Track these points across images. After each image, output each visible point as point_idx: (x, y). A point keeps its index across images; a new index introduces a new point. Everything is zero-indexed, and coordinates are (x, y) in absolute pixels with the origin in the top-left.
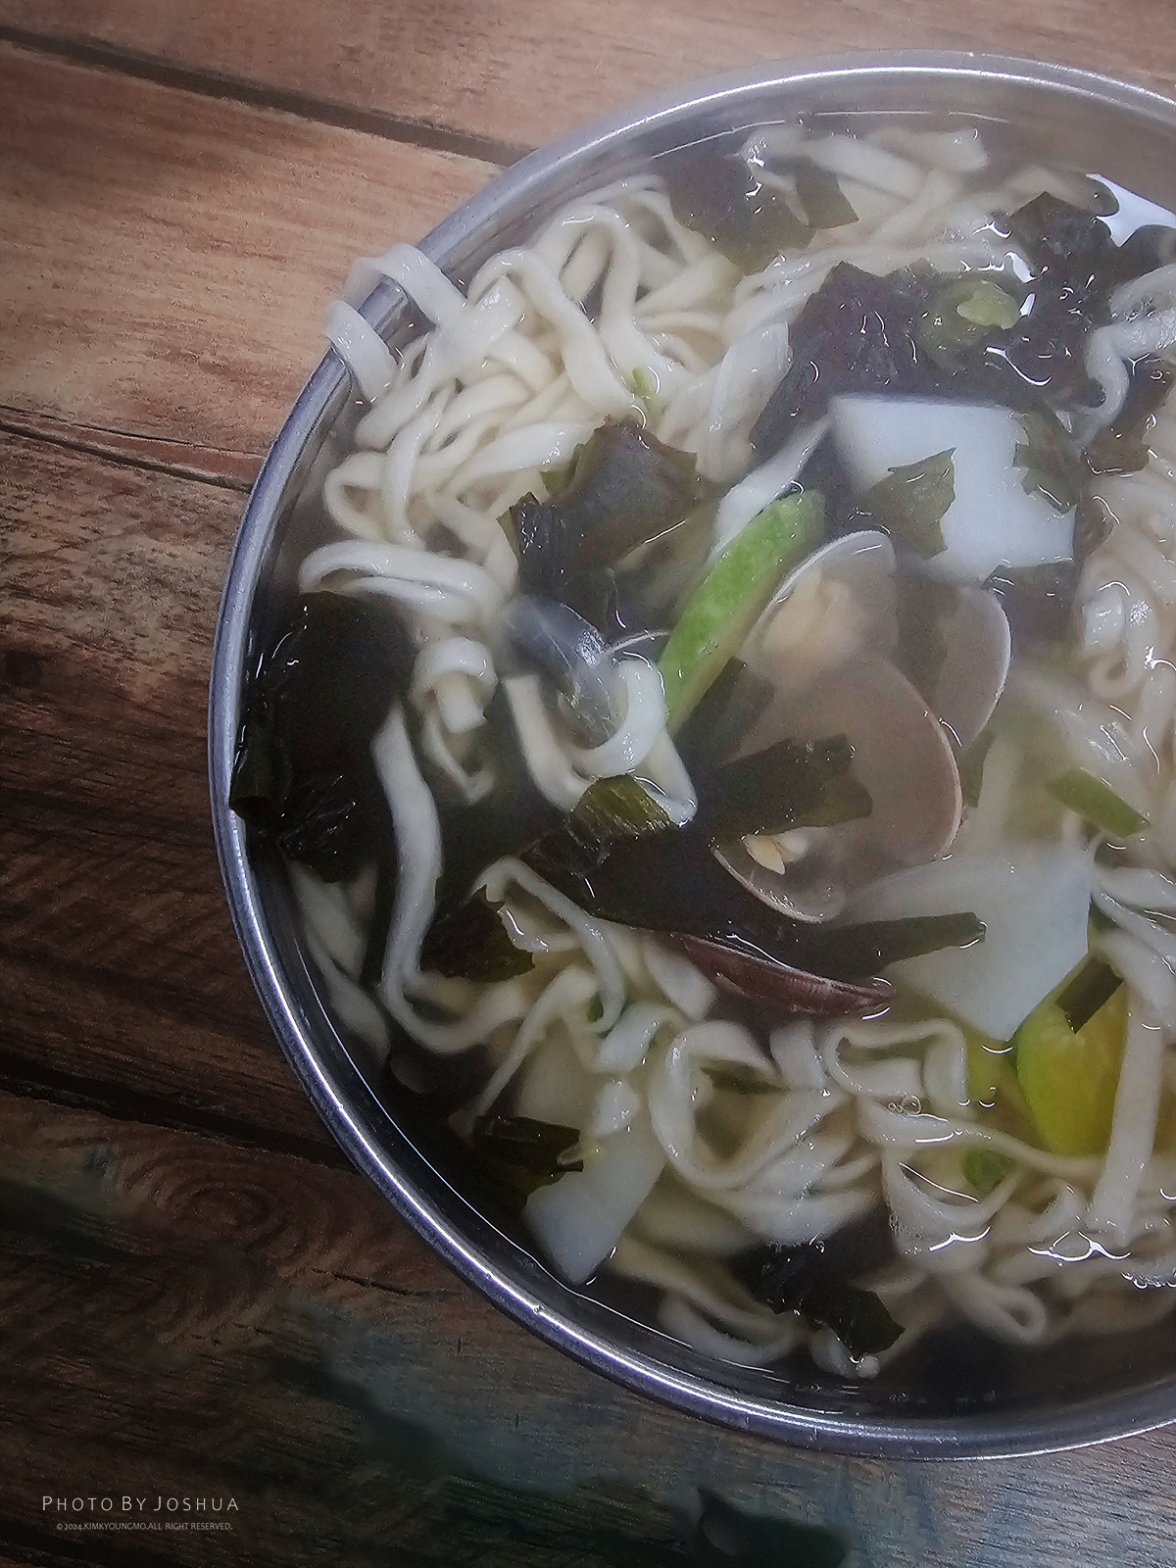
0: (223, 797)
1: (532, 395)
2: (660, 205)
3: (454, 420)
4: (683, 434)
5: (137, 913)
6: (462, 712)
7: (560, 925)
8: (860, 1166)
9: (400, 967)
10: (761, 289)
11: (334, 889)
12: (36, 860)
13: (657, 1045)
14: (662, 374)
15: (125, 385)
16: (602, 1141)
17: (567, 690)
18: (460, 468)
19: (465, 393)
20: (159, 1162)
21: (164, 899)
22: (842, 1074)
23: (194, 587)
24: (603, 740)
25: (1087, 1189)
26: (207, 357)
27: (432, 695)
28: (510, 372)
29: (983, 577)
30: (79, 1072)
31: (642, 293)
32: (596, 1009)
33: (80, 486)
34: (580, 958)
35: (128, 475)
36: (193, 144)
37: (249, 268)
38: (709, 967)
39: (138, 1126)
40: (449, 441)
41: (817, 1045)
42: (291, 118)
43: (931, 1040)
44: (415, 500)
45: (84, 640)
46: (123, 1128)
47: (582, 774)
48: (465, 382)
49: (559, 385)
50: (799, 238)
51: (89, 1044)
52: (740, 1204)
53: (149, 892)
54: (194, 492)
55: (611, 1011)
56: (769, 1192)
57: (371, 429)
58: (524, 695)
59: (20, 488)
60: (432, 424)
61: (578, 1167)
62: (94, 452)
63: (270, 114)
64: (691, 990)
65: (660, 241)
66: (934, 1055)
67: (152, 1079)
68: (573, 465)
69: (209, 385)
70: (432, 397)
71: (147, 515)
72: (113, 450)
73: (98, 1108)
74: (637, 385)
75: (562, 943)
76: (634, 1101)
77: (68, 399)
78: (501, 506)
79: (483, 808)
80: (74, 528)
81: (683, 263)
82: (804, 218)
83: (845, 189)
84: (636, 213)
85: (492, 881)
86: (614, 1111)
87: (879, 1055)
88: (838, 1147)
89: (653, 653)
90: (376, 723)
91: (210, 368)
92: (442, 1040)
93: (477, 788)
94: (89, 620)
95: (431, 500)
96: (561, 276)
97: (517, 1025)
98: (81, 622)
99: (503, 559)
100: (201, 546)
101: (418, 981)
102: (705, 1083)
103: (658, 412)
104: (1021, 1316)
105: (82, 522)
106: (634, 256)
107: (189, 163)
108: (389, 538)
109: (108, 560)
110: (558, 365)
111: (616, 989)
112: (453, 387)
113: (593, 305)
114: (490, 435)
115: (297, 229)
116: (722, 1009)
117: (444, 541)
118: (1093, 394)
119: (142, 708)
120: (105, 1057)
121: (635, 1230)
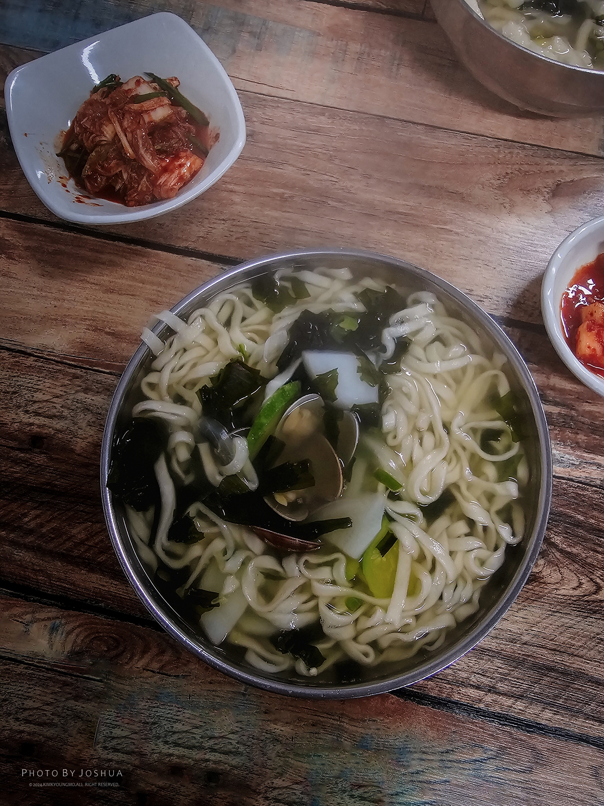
0: (104, 483)
1: (208, 352)
2: (249, 292)
3: (182, 362)
4: (256, 363)
5: (74, 531)
6: (183, 454)
7: (214, 524)
8: (312, 604)
9: (161, 538)
10: (280, 318)
11: (140, 514)
12: (39, 512)
13: (244, 564)
14: (248, 346)
15: (78, 340)
16: (226, 596)
17: (217, 447)
18: (184, 376)
19: (187, 353)
20: (78, 626)
21: (84, 525)
22: (306, 572)
23: (99, 411)
24: (229, 463)
25: (385, 609)
26: (107, 330)
27: (174, 449)
28: (200, 346)
29: (350, 407)
30: (51, 592)
31: (244, 319)
32: (225, 552)
33: (61, 376)
34: (220, 535)
35: (78, 372)
36: (105, 257)
37: (123, 299)
38: (262, 537)
39: (72, 612)
40: (181, 367)
41: (297, 563)
42: (139, 247)
43: (336, 560)
44: (170, 387)
45: (60, 431)
46: (66, 613)
47: (221, 474)
48: (187, 348)
49: (216, 350)
50: (292, 301)
51: (54, 581)
52: (270, 617)
53: (78, 523)
54: (101, 377)
55: (230, 553)
56: (281, 612)
57: (157, 364)
58: (204, 448)
59: (39, 377)
60: (175, 363)
61: (218, 605)
62: (66, 364)
63: (132, 247)
64: (257, 545)
65: (250, 304)
66: (336, 565)
67: (78, 594)
68: (220, 375)
69: (108, 339)
70: (176, 354)
71: (84, 385)
72: (73, 363)
73: (56, 605)
74: (240, 349)
75: (214, 530)
76: (237, 583)
77: (58, 345)
78: (197, 388)
79: (190, 486)
80: (58, 391)
81: (256, 310)
82: (294, 296)
83: (307, 286)
84: (241, 296)
85: (192, 511)
86: (230, 586)
87: (320, 565)
88: (304, 597)
89: (245, 434)
90: (156, 459)
91: (108, 333)
92: (175, 564)
93: (188, 480)
94: (62, 424)
95: (174, 386)
96: (217, 316)
97: (199, 558)
98: (59, 424)
99: (197, 405)
100: (103, 396)
101: (167, 544)
102: (261, 577)
103: (248, 358)
104: (366, 655)
105: (61, 388)
106: (241, 309)
107: (103, 263)
108: (161, 399)
109: (69, 402)
110: (216, 342)
111: (232, 545)
112: (182, 351)
113: (228, 324)
114: (194, 365)
115: (141, 285)
116: (267, 552)
117: (179, 400)
118: (384, 349)
119: (79, 455)
120: (60, 586)
121: (237, 627)
